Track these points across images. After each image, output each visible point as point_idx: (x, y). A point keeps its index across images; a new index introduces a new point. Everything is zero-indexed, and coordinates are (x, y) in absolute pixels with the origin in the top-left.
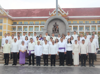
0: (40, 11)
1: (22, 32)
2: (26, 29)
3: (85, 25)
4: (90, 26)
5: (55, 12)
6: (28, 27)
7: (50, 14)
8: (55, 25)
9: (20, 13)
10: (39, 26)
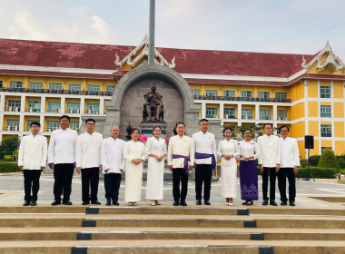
0: (84, 51)
1: (22, 114)
2: (36, 106)
3: (222, 103)
4: (236, 105)
5: (133, 57)
6: (43, 100)
7: (118, 63)
8: (151, 95)
9: (15, 51)
10: (79, 99)
